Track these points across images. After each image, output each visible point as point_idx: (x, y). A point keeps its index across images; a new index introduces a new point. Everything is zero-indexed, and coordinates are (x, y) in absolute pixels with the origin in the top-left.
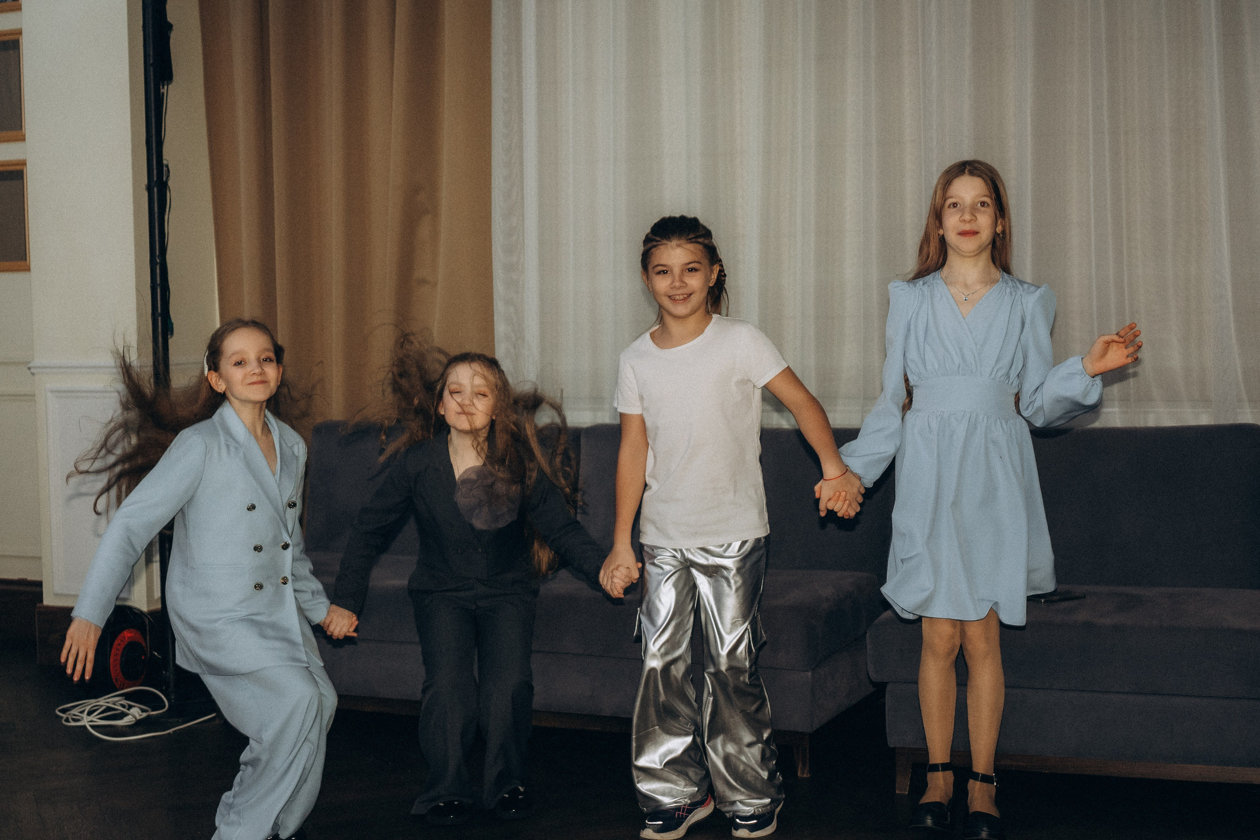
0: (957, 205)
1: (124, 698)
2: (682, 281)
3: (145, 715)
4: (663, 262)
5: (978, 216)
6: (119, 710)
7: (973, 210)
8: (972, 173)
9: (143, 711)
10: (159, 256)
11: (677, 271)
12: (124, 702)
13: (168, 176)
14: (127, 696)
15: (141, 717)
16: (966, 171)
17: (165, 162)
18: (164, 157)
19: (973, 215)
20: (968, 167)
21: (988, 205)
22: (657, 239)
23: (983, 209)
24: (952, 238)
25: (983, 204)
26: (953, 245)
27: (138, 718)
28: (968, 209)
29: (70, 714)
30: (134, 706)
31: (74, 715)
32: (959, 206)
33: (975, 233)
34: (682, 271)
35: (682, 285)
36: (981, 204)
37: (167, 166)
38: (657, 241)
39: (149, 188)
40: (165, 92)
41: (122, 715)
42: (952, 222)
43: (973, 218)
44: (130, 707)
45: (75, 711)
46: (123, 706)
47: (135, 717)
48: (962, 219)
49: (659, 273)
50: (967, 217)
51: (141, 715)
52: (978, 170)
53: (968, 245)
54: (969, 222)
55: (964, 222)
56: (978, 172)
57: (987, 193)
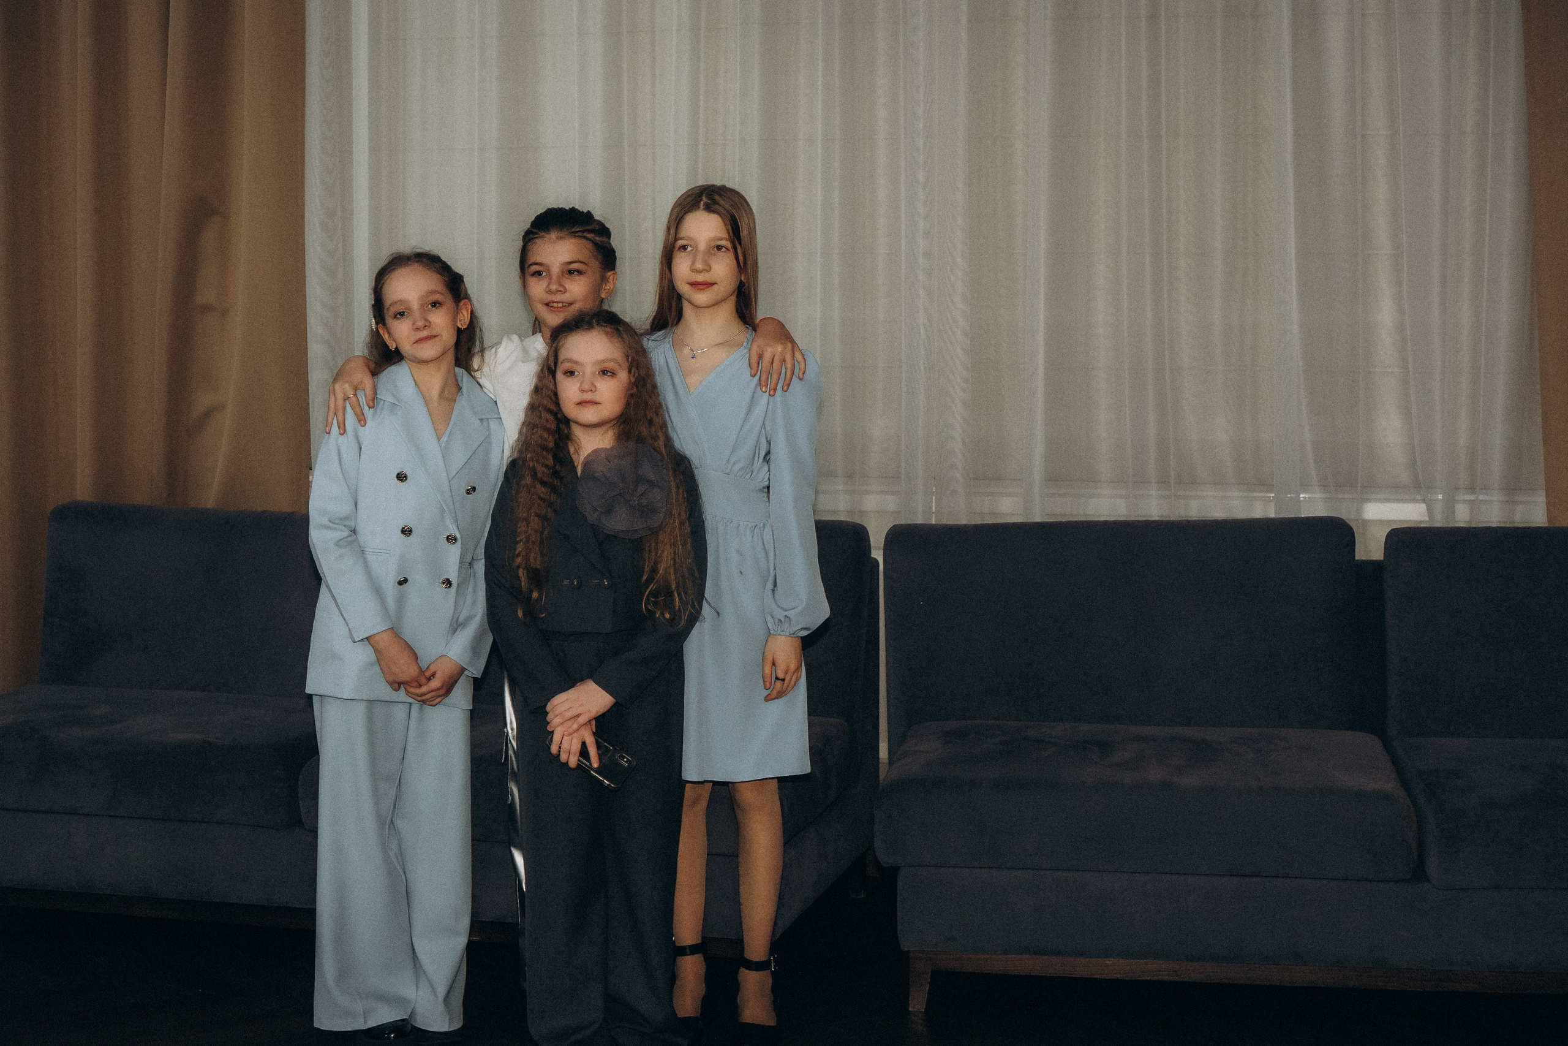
0: (689, 248)
2: (560, 286)
4: (539, 259)
5: (714, 264)
7: (708, 255)
8: (707, 207)
11: (555, 272)
16: (702, 204)
19: (707, 262)
20: (704, 199)
21: (725, 250)
23: (720, 255)
24: (682, 287)
25: (719, 248)
28: (700, 256)
32: (691, 249)
34: (562, 272)
35: (561, 290)
38: (534, 233)
42: (682, 269)
43: (707, 267)
48: (692, 265)
49: (536, 274)
50: (700, 264)
52: (718, 204)
53: (702, 298)
54: (701, 272)
55: (694, 271)
56: (717, 206)
57: (726, 235)
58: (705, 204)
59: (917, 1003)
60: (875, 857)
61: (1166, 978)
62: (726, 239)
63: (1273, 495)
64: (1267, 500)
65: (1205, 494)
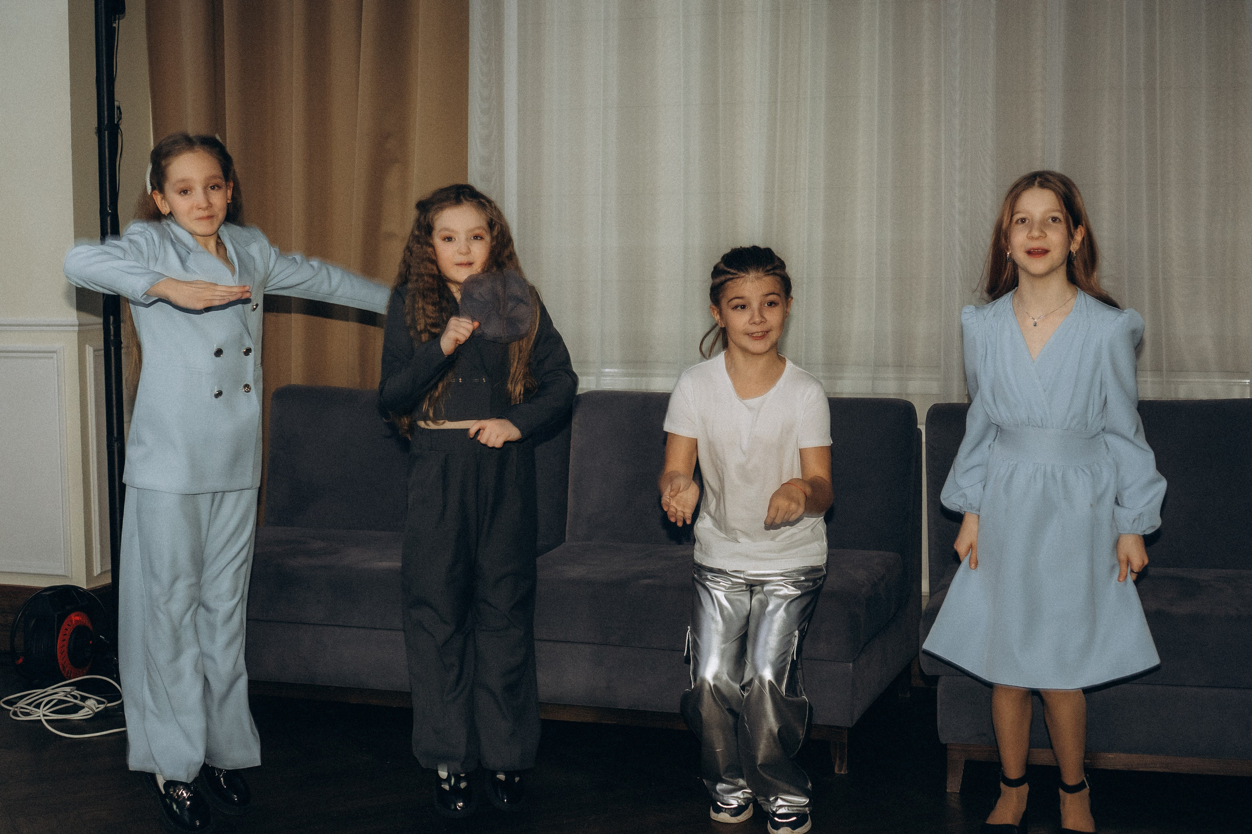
0: (1025, 221)
1: (75, 688)
2: (762, 316)
3: (102, 707)
4: (740, 294)
5: (1048, 233)
6: (71, 702)
7: (1043, 224)
8: (1042, 186)
9: (99, 702)
10: (109, 206)
11: (755, 305)
12: (75, 693)
13: (120, 118)
14: (79, 686)
15: (99, 710)
16: (1036, 183)
17: (116, 103)
18: (116, 97)
19: (1042, 231)
20: (1038, 179)
21: (1060, 220)
22: (732, 271)
23: (1055, 224)
24: (1020, 256)
25: (1054, 219)
26: (1021, 265)
27: (96, 711)
28: (1036, 226)
29: (17, 707)
30: (90, 698)
31: (22, 708)
32: (1027, 221)
33: (1045, 252)
34: (761, 304)
35: (763, 320)
36: (1052, 220)
37: (119, 108)
38: (733, 274)
39: (100, 132)
40: (117, 25)
41: (76, 709)
42: (1020, 239)
43: (1043, 235)
44: (84, 699)
45: (21, 704)
46: (75, 697)
47: (92, 709)
48: (1029, 235)
49: (736, 307)
50: (1036, 233)
51: (98, 708)
52: (1050, 182)
53: (1038, 266)
54: (1037, 239)
55: (1032, 238)
56: (1050, 184)
57: (1059, 208)
58: (1039, 183)
59: (954, 785)
60: (921, 671)
61: (1159, 770)
62: (1058, 211)
63: (1249, 381)
64: (1244, 385)
65: (1190, 380)
